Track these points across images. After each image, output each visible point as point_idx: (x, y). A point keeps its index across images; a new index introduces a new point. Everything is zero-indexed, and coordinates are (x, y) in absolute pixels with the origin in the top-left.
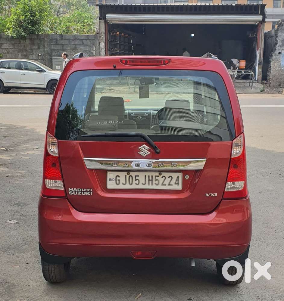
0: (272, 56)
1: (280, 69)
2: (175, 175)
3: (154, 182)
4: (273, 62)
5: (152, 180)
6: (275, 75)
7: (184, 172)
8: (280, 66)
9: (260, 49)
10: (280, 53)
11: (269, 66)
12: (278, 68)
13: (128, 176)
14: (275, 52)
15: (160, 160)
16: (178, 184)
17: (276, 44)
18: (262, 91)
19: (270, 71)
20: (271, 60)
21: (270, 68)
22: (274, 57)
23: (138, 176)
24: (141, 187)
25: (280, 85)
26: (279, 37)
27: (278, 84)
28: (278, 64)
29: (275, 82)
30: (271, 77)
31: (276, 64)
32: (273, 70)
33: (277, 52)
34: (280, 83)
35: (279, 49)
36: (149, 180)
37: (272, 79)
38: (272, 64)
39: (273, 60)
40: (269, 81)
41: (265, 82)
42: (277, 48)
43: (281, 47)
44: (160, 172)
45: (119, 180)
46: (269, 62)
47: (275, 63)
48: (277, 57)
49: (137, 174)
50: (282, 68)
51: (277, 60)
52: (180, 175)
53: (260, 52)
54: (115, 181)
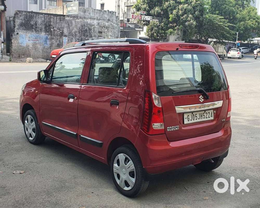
0: (12, 35)
1: (18, 45)
2: (210, 111)
3: (203, 117)
4: (13, 40)
5: (202, 116)
6: (15, 49)
7: (214, 109)
8: (18, 43)
9: (3, 30)
10: (17, 34)
11: (11, 43)
12: (17, 44)
13: (192, 115)
14: (14, 33)
15: (204, 104)
16: (212, 116)
17: (14, 27)
18: (10, 61)
19: (12, 46)
20: (12, 38)
21: (11, 44)
22: (14, 36)
23: (196, 114)
24: (198, 120)
25: (19, 56)
26: (16, 22)
27: (18, 55)
28: (17, 41)
29: (16, 54)
30: (13, 51)
31: (15, 42)
32: (14, 46)
33: (16, 33)
34: (20, 55)
35: (16, 31)
36: (201, 116)
37: (14, 52)
38: (12, 41)
39: (13, 38)
40: (11, 53)
41: (9, 54)
42: (15, 30)
43: (18, 29)
44: (205, 111)
45: (189, 118)
46: (11, 40)
47: (15, 40)
48: (16, 36)
49: (196, 113)
50: (20, 45)
51: (16, 39)
52: (212, 111)
53: (3, 32)
54: (187, 119)
